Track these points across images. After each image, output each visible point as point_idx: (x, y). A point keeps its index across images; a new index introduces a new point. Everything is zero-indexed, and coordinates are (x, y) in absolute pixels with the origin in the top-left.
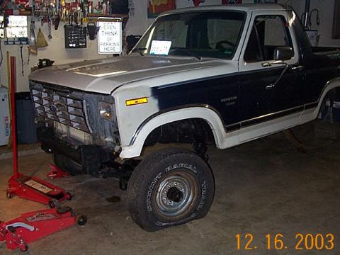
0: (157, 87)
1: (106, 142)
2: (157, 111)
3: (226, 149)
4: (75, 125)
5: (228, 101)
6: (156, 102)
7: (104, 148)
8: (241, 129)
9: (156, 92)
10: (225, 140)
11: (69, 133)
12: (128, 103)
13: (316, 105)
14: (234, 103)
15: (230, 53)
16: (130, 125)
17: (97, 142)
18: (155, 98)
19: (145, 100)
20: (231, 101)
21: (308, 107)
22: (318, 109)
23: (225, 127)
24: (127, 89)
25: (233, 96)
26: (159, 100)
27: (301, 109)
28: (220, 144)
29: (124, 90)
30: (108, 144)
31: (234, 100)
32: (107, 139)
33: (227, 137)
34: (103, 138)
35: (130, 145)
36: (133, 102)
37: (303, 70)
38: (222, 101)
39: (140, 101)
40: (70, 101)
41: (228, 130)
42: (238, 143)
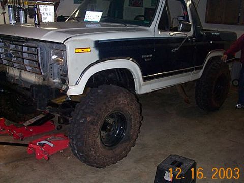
0: (98, 41)
1: (54, 83)
2: (98, 59)
3: (142, 94)
4: (29, 68)
5: (147, 58)
6: (97, 52)
7: (52, 88)
8: (154, 80)
9: (98, 44)
10: (143, 87)
11: (21, 76)
12: (77, 51)
13: (202, 68)
15: (148, 22)
16: (77, 69)
17: (46, 83)
18: (96, 49)
19: (89, 50)
20: (148, 58)
21: (197, 69)
22: (202, 71)
23: (143, 78)
24: (76, 40)
25: (150, 54)
26: (99, 52)
27: (192, 70)
28: (138, 90)
29: (74, 40)
30: (56, 84)
31: (150, 58)
32: (55, 81)
33: (144, 85)
34: (51, 79)
35: (76, 85)
36: (80, 51)
37: (195, 41)
38: (142, 57)
39: (85, 50)
40: (25, 49)
41: (145, 80)
42: (150, 91)
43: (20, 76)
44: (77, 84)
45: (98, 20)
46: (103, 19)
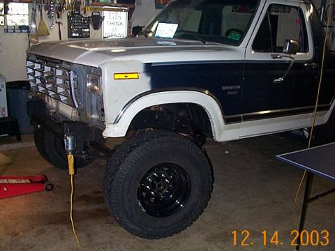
0: (151, 63)
1: (92, 119)
4: (63, 98)
5: (230, 90)
6: (148, 79)
8: (242, 123)
10: (224, 132)
12: (117, 76)
13: (328, 108)
14: (236, 92)
16: (117, 101)
17: (83, 119)
18: (148, 75)
19: (136, 76)
20: (233, 90)
22: (329, 112)
23: (224, 118)
24: (117, 62)
25: (236, 85)
26: (152, 78)
27: (311, 110)
28: (217, 136)
29: (113, 62)
30: (94, 121)
31: (236, 90)
32: (93, 116)
33: (225, 130)
34: (89, 114)
35: (114, 123)
36: (123, 76)
38: (223, 88)
39: (129, 76)
40: (59, 73)
41: (227, 121)
42: (237, 138)
43: (57, 108)
44: (116, 122)
45: (171, 35)
46: (178, 34)
